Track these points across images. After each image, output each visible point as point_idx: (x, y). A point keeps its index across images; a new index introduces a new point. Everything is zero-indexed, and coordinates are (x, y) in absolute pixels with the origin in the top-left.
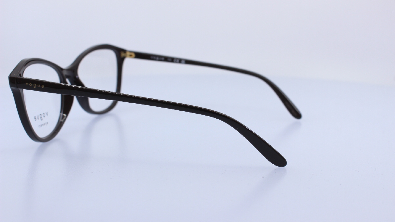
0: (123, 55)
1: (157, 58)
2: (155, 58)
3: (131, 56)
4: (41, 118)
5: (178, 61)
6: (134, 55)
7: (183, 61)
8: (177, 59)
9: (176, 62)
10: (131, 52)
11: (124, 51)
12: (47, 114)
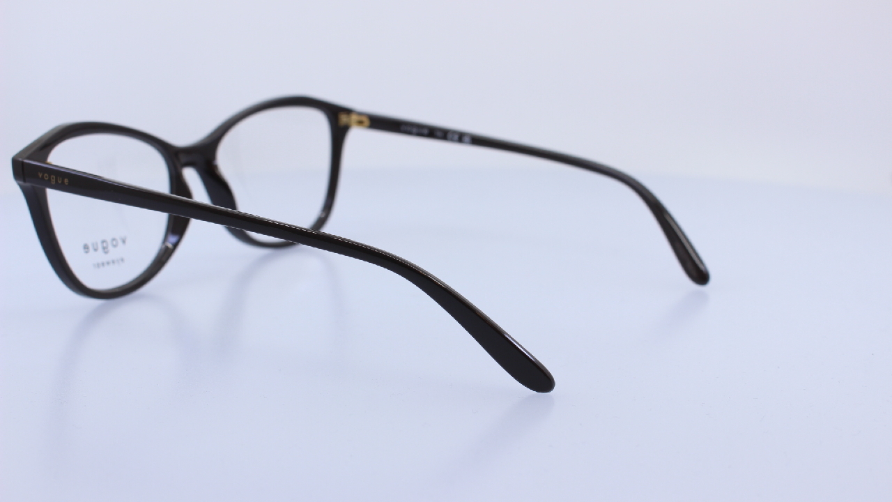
0: (344, 119)
1: (415, 130)
2: (409, 129)
3: (360, 123)
4: (104, 248)
5: (456, 137)
6: (367, 122)
7: (467, 139)
8: (454, 132)
9: (452, 140)
10: (360, 114)
11: (348, 111)
12: (124, 241)
